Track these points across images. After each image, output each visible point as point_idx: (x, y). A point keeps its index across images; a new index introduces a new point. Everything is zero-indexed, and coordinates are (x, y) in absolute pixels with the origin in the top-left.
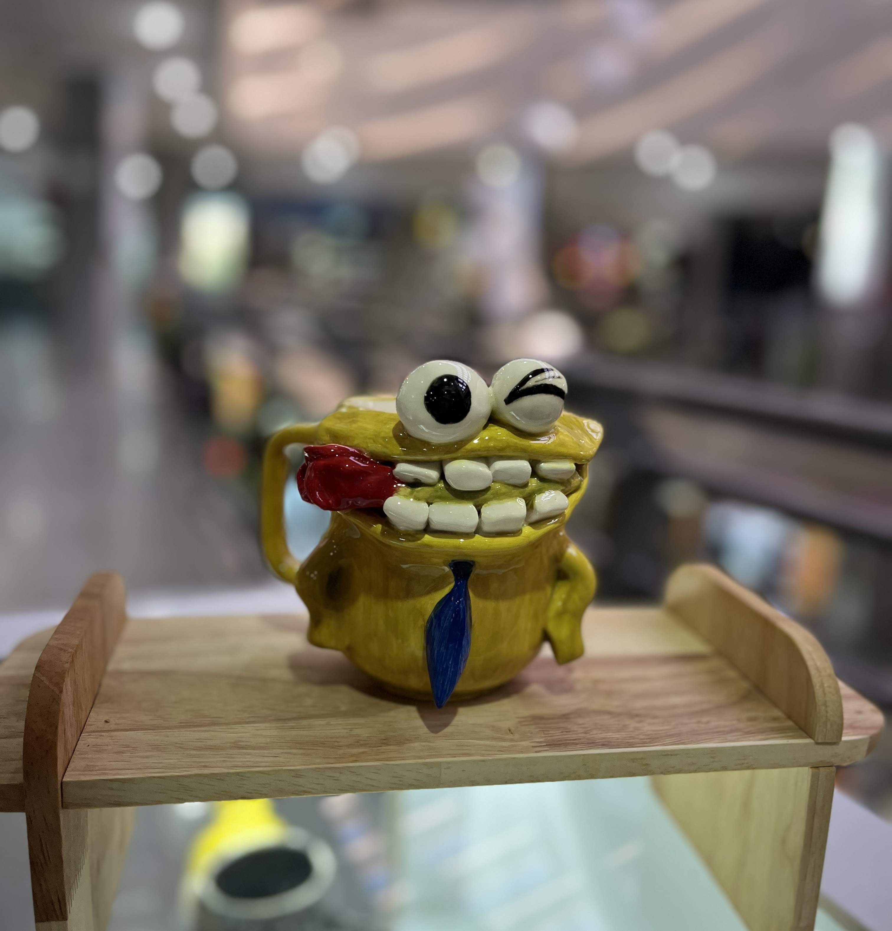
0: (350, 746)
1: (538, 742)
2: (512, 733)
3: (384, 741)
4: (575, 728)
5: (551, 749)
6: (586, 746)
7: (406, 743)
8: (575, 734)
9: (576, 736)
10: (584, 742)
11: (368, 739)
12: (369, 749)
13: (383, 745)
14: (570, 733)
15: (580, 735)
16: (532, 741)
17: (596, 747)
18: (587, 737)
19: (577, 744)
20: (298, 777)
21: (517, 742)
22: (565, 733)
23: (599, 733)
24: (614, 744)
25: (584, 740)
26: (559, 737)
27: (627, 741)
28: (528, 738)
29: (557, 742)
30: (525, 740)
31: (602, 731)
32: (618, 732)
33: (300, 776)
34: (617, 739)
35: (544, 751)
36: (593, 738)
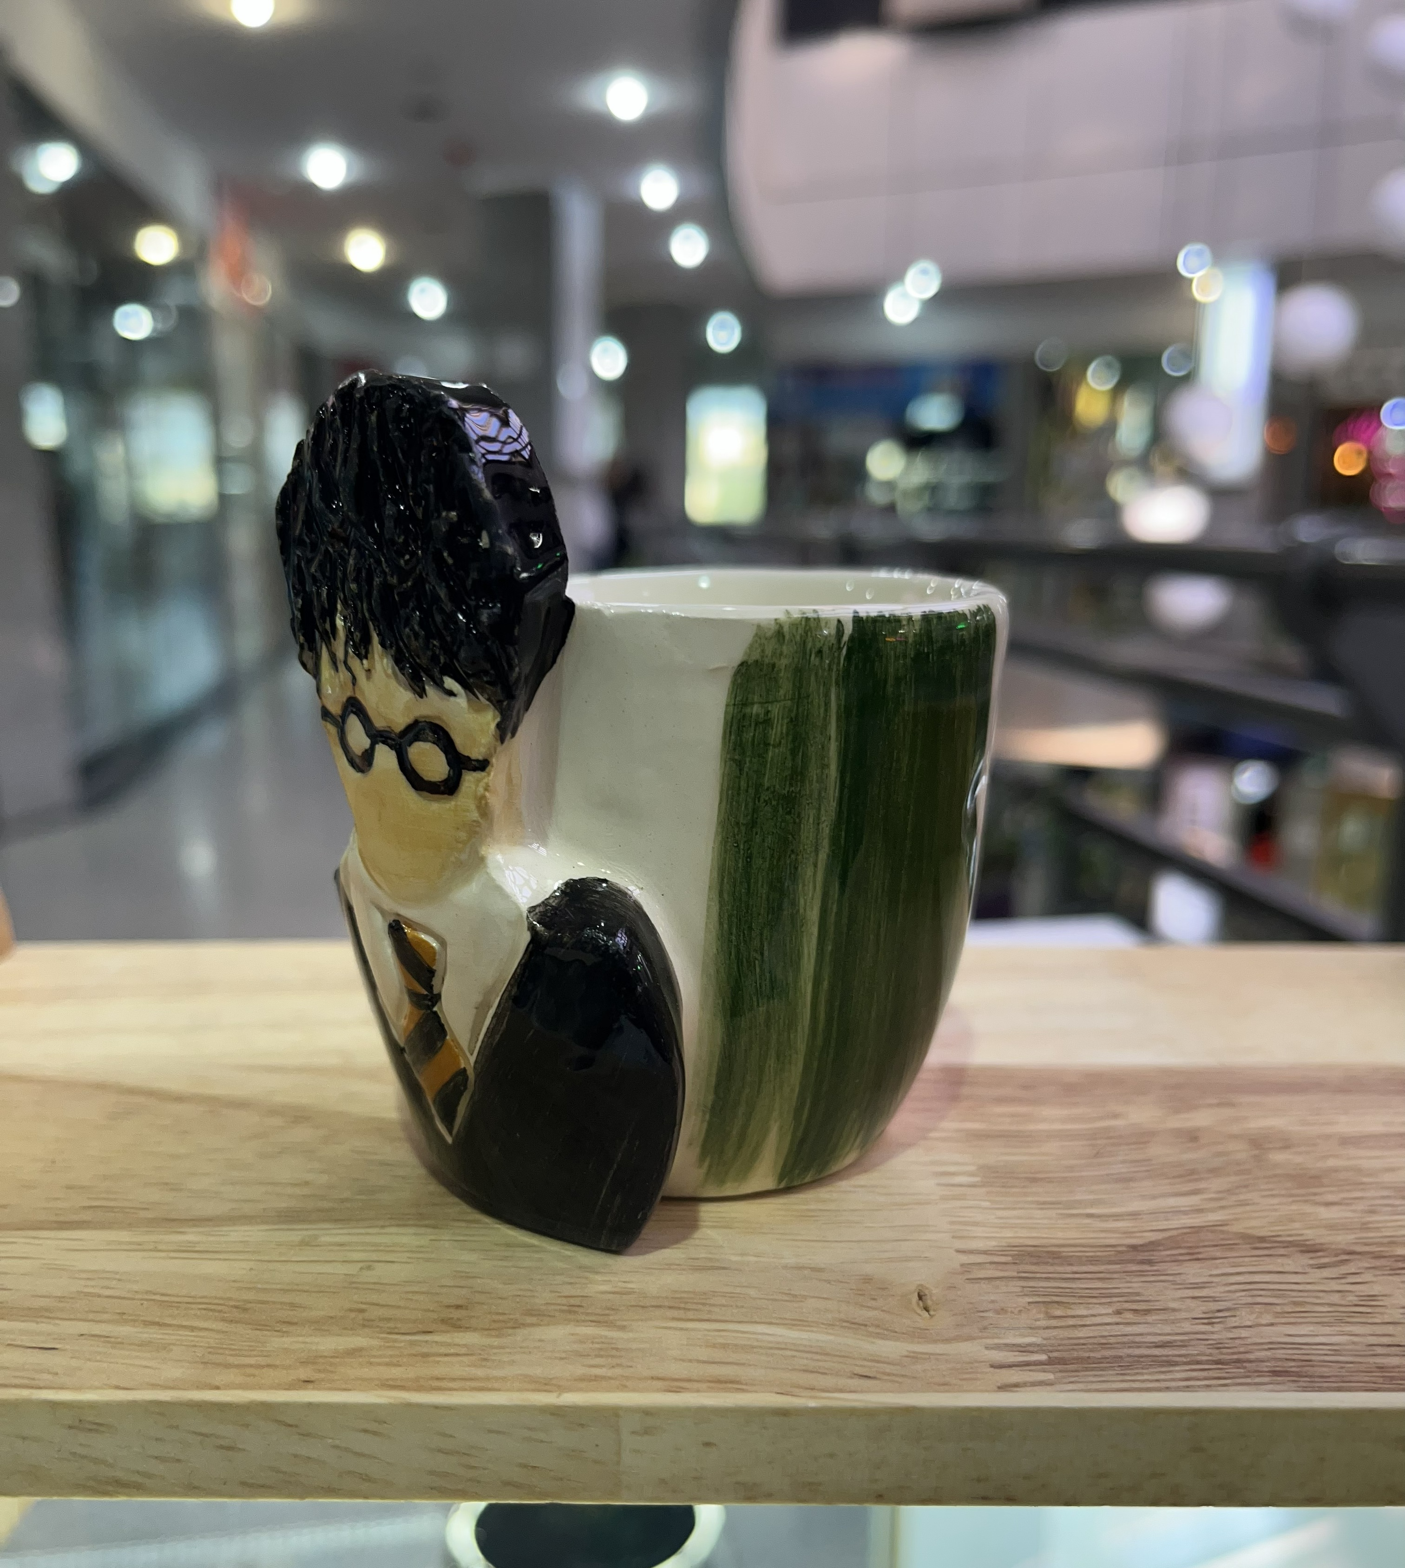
0: (321, 1325)
1: (1019, 1345)
2: (926, 1309)
3: (456, 1314)
4: (1170, 1297)
5: (1064, 1377)
6: (1205, 1374)
7: (524, 1325)
8: (1165, 1322)
9: (1167, 1329)
10: (1198, 1355)
11: (402, 1303)
12: (382, 1339)
13: (444, 1327)
14: (1150, 1318)
15: (1187, 1327)
16: (996, 1341)
17: (1249, 1380)
18: (1215, 1336)
19: (1170, 1363)
20: (90, 1430)
21: (935, 1341)
22: (1129, 1316)
23: (1264, 1322)
24: (1324, 1371)
25: (1202, 1348)
26: (1105, 1331)
27: (1380, 1360)
28: (985, 1328)
29: (1091, 1351)
30: (970, 1338)
31: (1277, 1315)
32: (1341, 1321)
33: (95, 1427)
34: (1337, 1352)
35: (1034, 1384)
36: (1237, 1341)
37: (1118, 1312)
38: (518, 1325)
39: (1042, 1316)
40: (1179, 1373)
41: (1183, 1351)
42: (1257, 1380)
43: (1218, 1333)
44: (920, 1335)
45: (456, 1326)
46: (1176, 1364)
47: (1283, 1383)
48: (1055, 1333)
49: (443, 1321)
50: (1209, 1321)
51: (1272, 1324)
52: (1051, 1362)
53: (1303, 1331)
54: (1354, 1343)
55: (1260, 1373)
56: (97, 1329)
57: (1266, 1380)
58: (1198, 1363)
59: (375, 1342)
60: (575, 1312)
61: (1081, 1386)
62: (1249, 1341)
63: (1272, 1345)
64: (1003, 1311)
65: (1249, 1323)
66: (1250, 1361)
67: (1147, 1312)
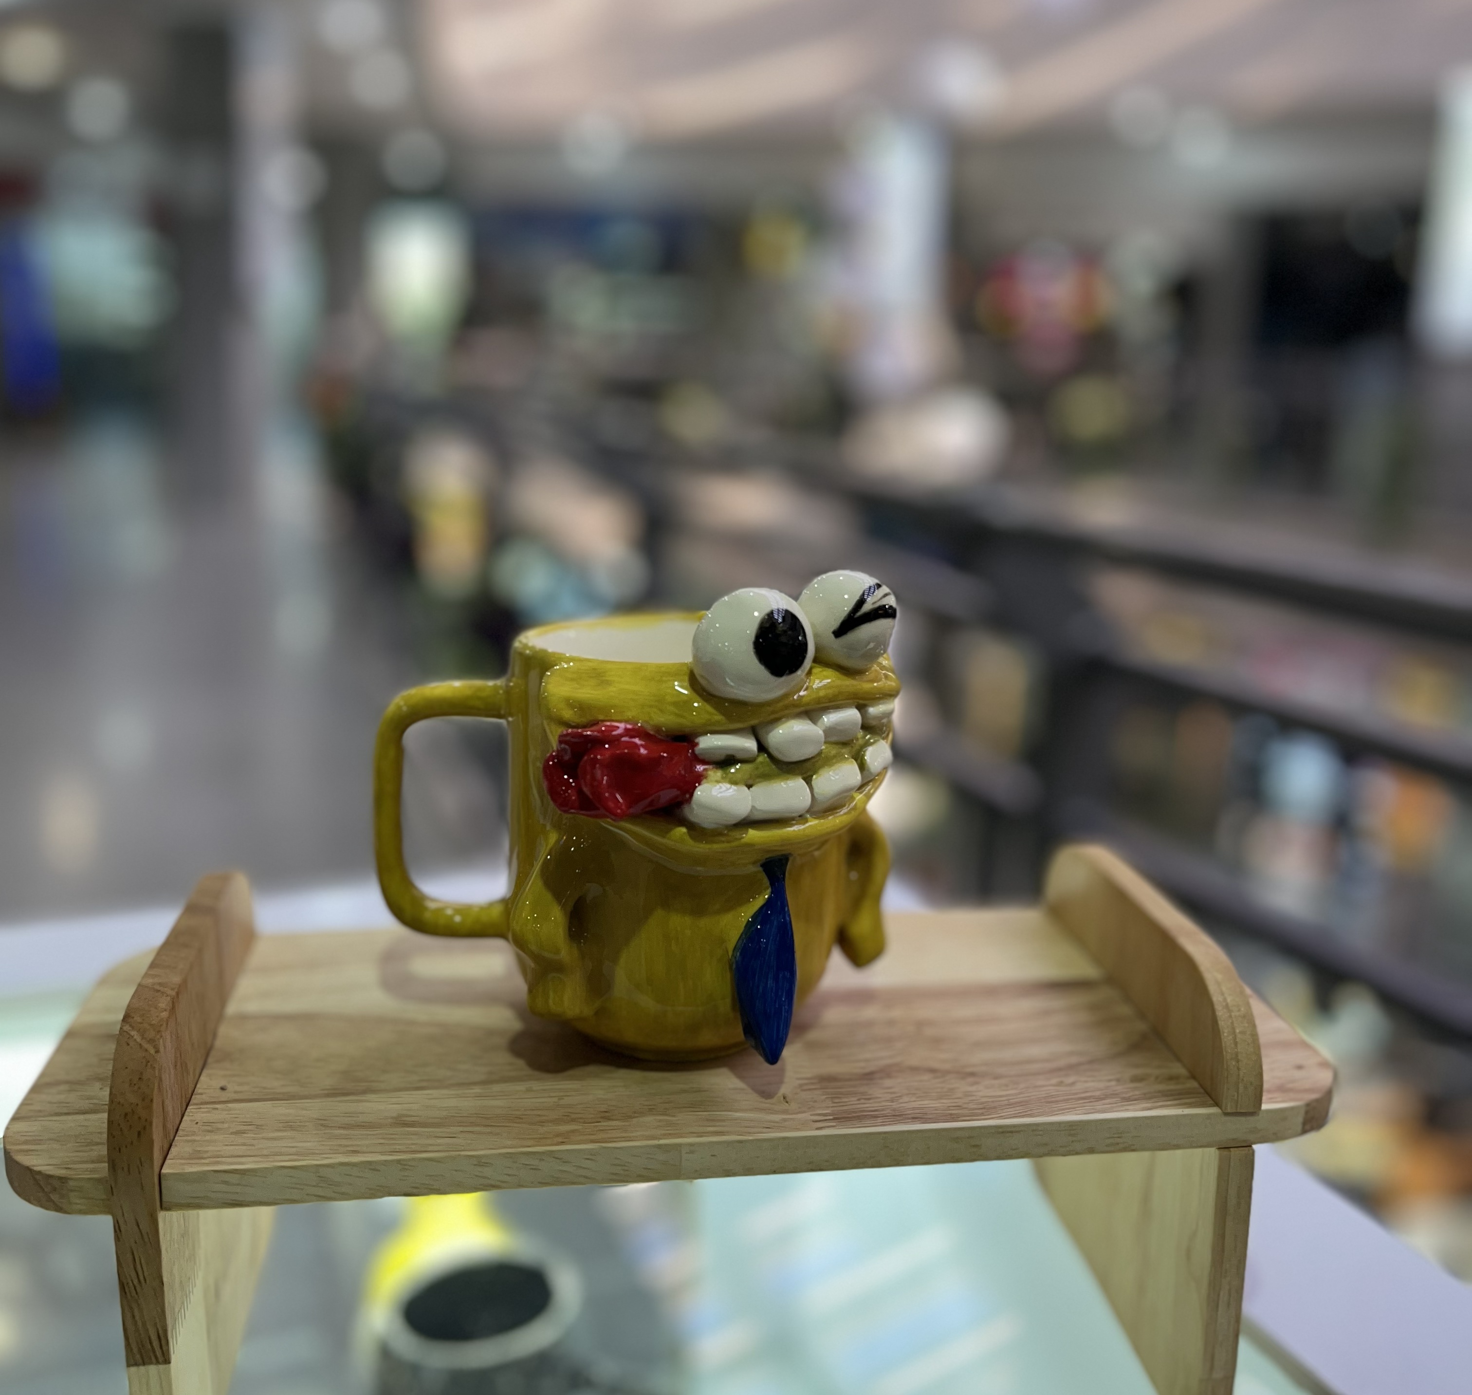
1: (823, 1114)
2: (787, 1102)
3: (605, 1114)
4: (879, 1093)
5: (840, 1124)
7: (635, 1117)
8: (876, 1102)
9: (878, 1105)
11: (582, 1111)
12: (582, 1125)
13: (604, 1120)
14: (870, 1101)
15: (883, 1104)
16: (814, 1113)
17: (904, 1121)
18: (893, 1107)
19: (876, 1117)
20: (483, 1166)
21: (792, 1114)
22: (863, 1101)
23: (912, 1100)
24: (931, 1116)
25: (888, 1111)
26: (854, 1107)
27: (950, 1112)
28: (809, 1108)
29: (849, 1114)
30: (804, 1112)
31: (917, 1098)
32: (941, 1099)
33: (484, 1164)
34: (936, 1110)
35: (828, 1127)
36: (902, 1108)
37: (859, 1100)
38: (631, 1117)
39: (830, 1102)
40: (880, 1120)
41: (882, 1113)
42: (908, 1121)
43: (895, 1105)
44: (785, 1112)
45: (609, 1119)
46: (879, 1117)
47: (916, 1121)
48: (835, 1108)
49: (602, 1118)
50: (892, 1101)
51: (915, 1101)
52: (834, 1119)
53: (926, 1103)
54: (943, 1106)
55: (909, 1118)
56: (466, 1129)
57: (910, 1121)
58: (888, 1116)
59: (581, 1127)
60: (652, 1111)
61: (846, 1127)
62: (906, 1108)
63: (914, 1109)
64: (815, 1101)
65: (907, 1101)
66: (905, 1115)
67: (869, 1099)
